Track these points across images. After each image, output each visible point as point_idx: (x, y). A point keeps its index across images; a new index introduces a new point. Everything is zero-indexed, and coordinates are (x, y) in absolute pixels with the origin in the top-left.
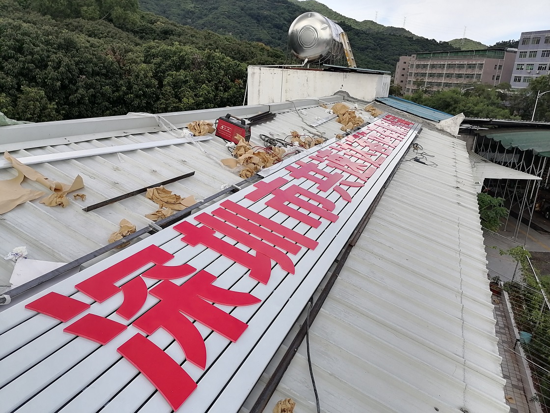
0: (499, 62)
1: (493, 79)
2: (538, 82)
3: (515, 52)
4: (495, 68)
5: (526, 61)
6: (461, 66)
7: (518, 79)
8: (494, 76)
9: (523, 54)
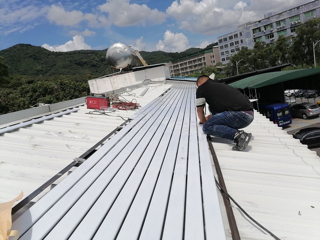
0: (212, 54)
1: (212, 63)
2: (234, 58)
3: (218, 47)
4: (211, 58)
5: (224, 50)
6: (195, 61)
7: (223, 60)
8: (212, 61)
9: (222, 47)
